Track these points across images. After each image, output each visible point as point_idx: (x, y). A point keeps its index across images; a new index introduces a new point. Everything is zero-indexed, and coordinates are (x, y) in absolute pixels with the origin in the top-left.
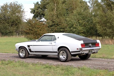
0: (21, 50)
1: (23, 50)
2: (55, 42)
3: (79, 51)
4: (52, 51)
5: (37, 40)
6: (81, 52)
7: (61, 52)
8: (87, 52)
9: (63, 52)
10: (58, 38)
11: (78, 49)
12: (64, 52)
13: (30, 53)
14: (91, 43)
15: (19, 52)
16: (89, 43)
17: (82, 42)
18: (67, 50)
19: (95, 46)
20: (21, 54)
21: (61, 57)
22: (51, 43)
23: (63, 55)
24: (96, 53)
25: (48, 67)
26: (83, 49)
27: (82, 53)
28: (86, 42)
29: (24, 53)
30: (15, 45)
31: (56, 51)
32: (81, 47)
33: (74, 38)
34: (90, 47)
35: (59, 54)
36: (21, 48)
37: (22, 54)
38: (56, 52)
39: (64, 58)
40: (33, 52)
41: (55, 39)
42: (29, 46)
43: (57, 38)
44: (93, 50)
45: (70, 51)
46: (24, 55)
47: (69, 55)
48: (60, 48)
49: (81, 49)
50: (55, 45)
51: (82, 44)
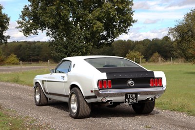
3: (95, 97)
4: (65, 94)
6: (99, 99)
14: (134, 79)
15: (35, 92)
18: (79, 93)
22: (64, 77)
27: (102, 101)
28: (115, 76)
32: (96, 87)
34: (129, 87)
38: (68, 96)
43: (72, 66)
44: (140, 93)
45: (84, 96)
50: (66, 81)
51: (102, 80)
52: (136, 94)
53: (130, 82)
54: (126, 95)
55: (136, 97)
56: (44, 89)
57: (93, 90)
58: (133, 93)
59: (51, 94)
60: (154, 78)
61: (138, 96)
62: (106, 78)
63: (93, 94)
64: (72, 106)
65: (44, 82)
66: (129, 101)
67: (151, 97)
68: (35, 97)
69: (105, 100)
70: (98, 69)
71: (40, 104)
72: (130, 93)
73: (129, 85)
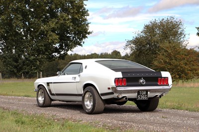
1: (42, 92)
3: (112, 93)
4: (76, 93)
6: (115, 95)
7: (87, 95)
10: (86, 67)
11: (109, 88)
14: (144, 78)
15: (37, 95)
17: (119, 75)
18: (94, 91)
22: (75, 78)
23: (91, 101)
26: (119, 89)
27: (118, 97)
31: (81, 93)
33: (109, 68)
34: (142, 85)
43: (84, 67)
44: (149, 90)
45: (100, 93)
48: (87, 86)
50: (78, 81)
51: (119, 78)
52: (147, 91)
53: (141, 81)
54: (139, 92)
55: (147, 94)
56: (50, 90)
57: (110, 87)
58: (144, 90)
59: (58, 95)
60: (161, 77)
61: (149, 93)
62: (122, 77)
63: (110, 91)
64: (86, 103)
65: (50, 84)
66: (141, 97)
67: (159, 94)
68: (37, 100)
69: (120, 97)
70: (112, 69)
71: (44, 105)
72: (142, 90)
73: (141, 83)
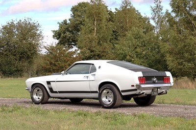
0: (36, 90)
1: (38, 90)
2: (94, 75)
3: (136, 90)
4: (89, 90)
5: (63, 72)
6: (138, 91)
7: (105, 91)
8: (148, 92)
9: (108, 92)
10: (100, 67)
11: (133, 86)
12: (110, 91)
13: (51, 94)
14: (156, 77)
15: (32, 93)
16: (153, 77)
17: (140, 74)
18: (115, 88)
19: (162, 81)
20: (35, 97)
21: (104, 99)
22: (88, 77)
23: (108, 97)
24: (164, 94)
25: (81, 114)
26: (143, 86)
27: (139, 93)
28: (147, 75)
29: (40, 95)
30: (26, 81)
31: (95, 90)
32: (138, 82)
33: (126, 68)
34: (154, 83)
35: (100, 95)
36: (35, 86)
37: (37, 97)
38: (96, 92)
39: (109, 101)
40: (56, 92)
41: (94, 70)
42: (49, 83)
43: (97, 68)
44: (159, 88)
45: (120, 90)
46: (40, 98)
47: (119, 97)
48: (103, 85)
49: (138, 87)
51: (140, 77)
53: (155, 79)
55: (157, 90)
60: (166, 76)
65: (51, 83)
66: (154, 93)
67: (164, 91)
72: (155, 88)
73: (154, 81)
